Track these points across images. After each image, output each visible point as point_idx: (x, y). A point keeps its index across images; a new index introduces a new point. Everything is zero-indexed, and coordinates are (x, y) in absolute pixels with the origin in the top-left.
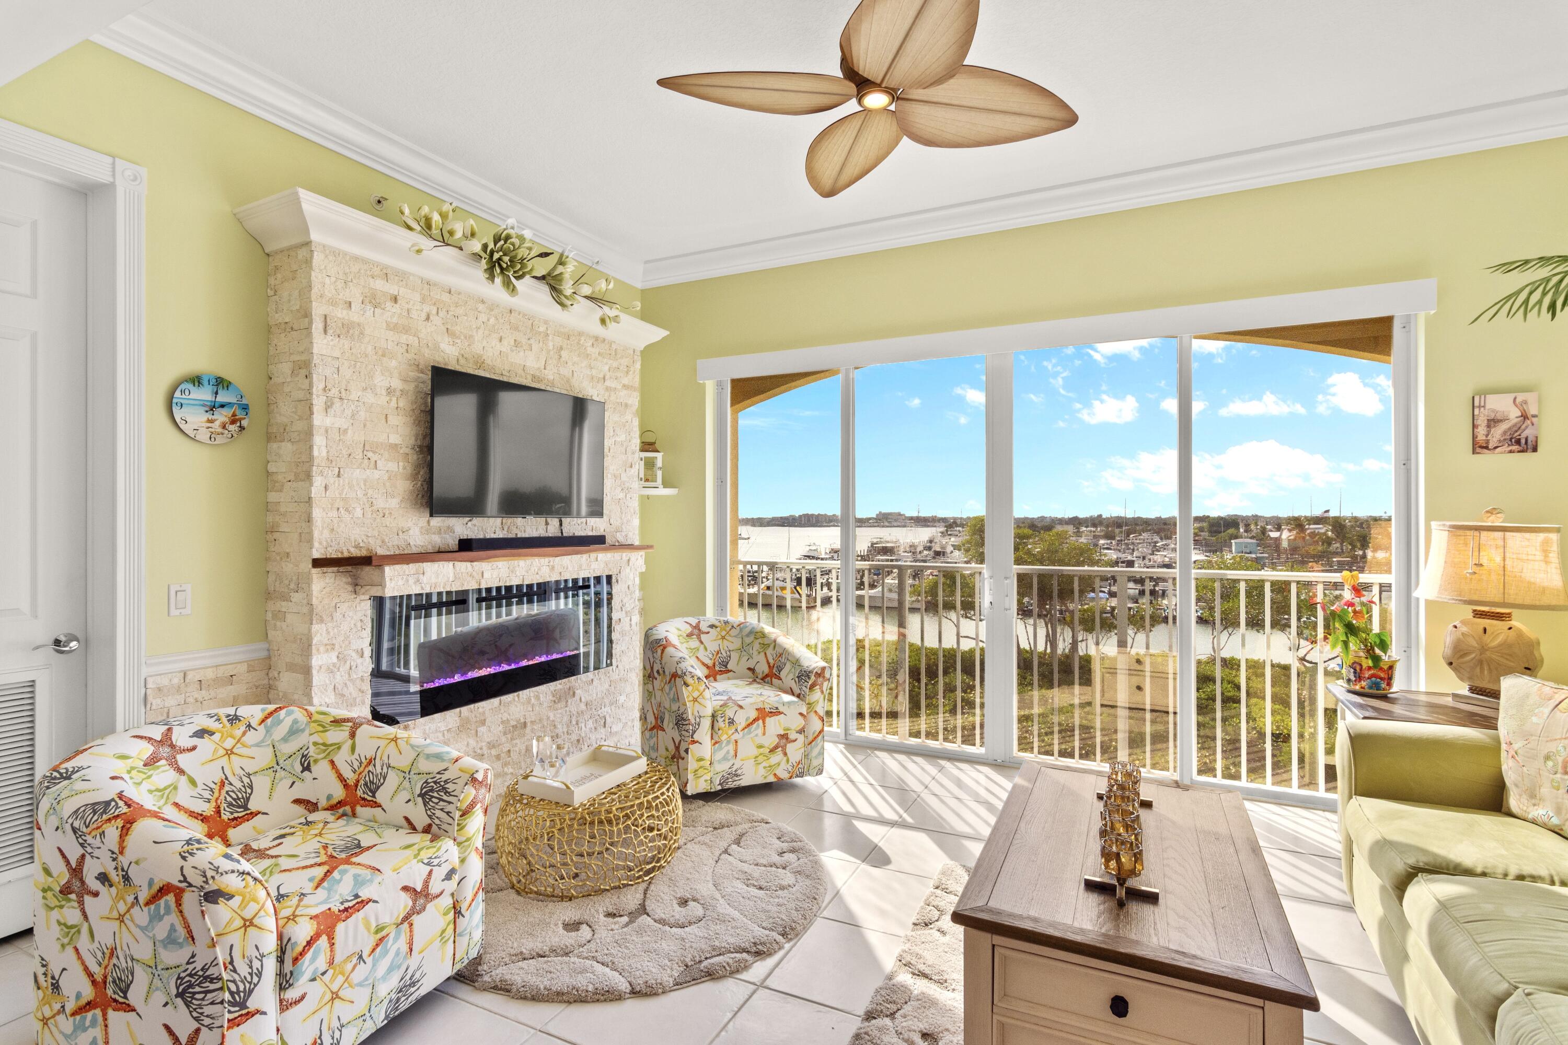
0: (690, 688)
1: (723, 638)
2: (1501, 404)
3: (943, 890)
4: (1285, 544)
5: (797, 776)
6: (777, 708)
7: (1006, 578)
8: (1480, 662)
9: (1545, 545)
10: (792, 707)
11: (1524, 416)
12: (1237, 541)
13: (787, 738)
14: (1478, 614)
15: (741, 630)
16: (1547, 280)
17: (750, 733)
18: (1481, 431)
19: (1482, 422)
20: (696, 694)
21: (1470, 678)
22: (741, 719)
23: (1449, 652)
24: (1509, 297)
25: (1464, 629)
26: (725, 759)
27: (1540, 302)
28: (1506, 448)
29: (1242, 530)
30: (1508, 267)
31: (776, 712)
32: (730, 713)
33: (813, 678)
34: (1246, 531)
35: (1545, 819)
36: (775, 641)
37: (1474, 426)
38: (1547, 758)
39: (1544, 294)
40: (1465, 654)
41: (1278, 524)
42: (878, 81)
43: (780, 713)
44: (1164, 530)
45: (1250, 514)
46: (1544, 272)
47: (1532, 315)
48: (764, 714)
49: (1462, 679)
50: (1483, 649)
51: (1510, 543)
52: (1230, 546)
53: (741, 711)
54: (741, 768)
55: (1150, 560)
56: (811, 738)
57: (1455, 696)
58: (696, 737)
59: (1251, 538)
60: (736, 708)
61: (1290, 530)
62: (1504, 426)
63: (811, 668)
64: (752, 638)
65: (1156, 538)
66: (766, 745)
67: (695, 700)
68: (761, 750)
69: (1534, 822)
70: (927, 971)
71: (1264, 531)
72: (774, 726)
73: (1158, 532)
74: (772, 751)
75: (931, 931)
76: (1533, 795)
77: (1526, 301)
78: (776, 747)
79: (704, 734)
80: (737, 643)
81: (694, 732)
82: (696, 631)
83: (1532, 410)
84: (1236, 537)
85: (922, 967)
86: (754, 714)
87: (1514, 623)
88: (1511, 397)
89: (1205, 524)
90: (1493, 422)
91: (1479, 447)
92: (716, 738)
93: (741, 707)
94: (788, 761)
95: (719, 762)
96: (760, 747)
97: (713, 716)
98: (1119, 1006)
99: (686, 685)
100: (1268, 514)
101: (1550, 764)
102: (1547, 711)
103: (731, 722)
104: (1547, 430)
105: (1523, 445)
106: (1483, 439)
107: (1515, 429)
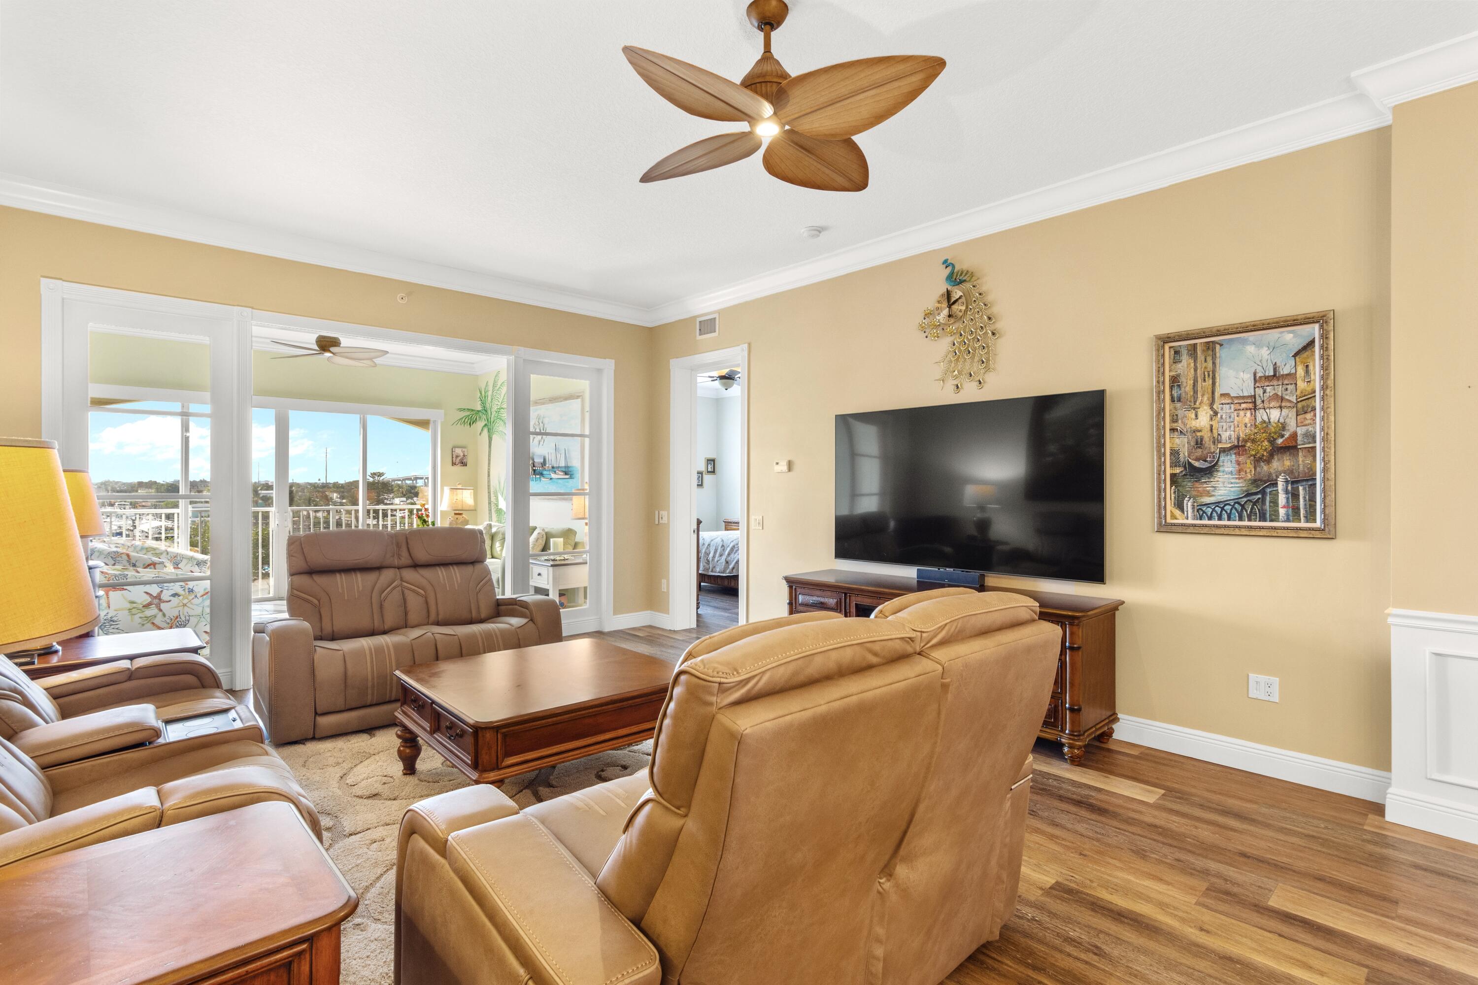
2: (458, 451)
7: (285, 513)
9: (471, 493)
11: (464, 456)
14: (456, 514)
18: (454, 459)
19: (454, 456)
24: (460, 419)
25: (452, 519)
27: (467, 422)
28: (460, 465)
30: (461, 410)
37: (452, 457)
39: (468, 419)
46: (468, 413)
47: (466, 425)
62: (460, 458)
77: (464, 421)
83: (466, 454)
88: (461, 449)
90: (457, 457)
91: (454, 464)
104: (470, 460)
105: (464, 464)
106: (454, 461)
107: (462, 459)
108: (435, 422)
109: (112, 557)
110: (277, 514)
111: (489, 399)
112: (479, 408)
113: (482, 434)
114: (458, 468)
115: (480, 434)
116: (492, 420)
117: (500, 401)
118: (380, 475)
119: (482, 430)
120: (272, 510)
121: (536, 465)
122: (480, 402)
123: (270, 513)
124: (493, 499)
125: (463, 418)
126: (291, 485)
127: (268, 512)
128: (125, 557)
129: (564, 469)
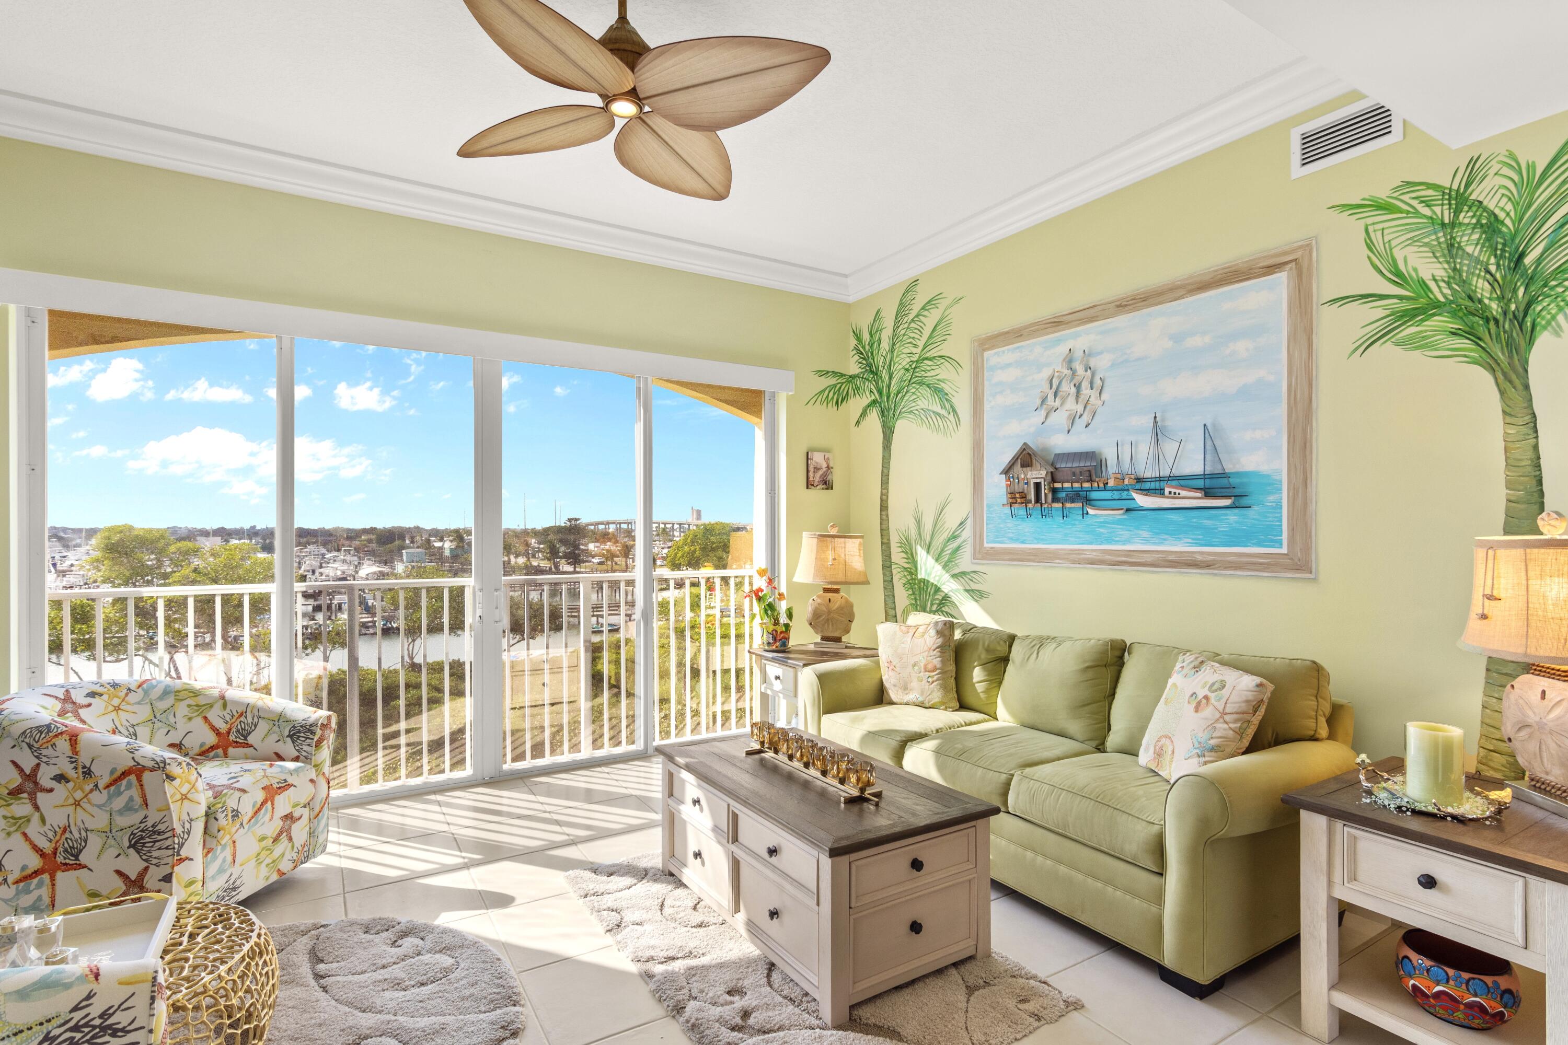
0: (177, 782)
1: (117, 709)
2: (818, 458)
3: (594, 895)
4: (447, 553)
5: (302, 863)
6: (285, 781)
7: (496, 590)
8: (828, 620)
10: (301, 774)
11: (828, 467)
12: (408, 550)
13: (292, 818)
14: (826, 591)
15: (146, 692)
16: (835, 386)
17: (257, 822)
20: (184, 790)
21: (822, 631)
22: (246, 809)
23: (810, 616)
24: (821, 393)
25: (819, 601)
26: (221, 871)
27: (832, 398)
28: (820, 486)
29: (407, 542)
30: (820, 374)
31: (285, 786)
32: (232, 803)
33: (319, 732)
34: (412, 542)
35: (915, 700)
36: (223, 697)
37: (808, 471)
38: (914, 665)
39: (834, 394)
40: (820, 617)
41: (440, 535)
42: (641, 96)
43: (290, 786)
44: (330, 541)
45: (412, 526)
46: (833, 380)
47: (830, 406)
48: (272, 792)
49: (817, 633)
50: (829, 612)
51: (848, 545)
52: (402, 556)
53: (245, 796)
54: (240, 877)
55: (321, 574)
56: (317, 810)
57: (815, 644)
58: (184, 853)
59: (418, 547)
60: (238, 794)
61: (451, 541)
62: (820, 472)
63: (311, 720)
64: (170, 701)
65: (323, 550)
66: (269, 835)
67: (184, 797)
68: (264, 844)
69: (907, 704)
70: (671, 953)
71: (428, 541)
72: (283, 803)
73: (324, 544)
74: (275, 840)
75: (628, 929)
76: (905, 688)
77: (828, 396)
78: (280, 834)
79: (194, 847)
80: (144, 712)
81: (181, 845)
82: (69, 706)
83: (831, 465)
84: (403, 548)
85: (665, 954)
86: (260, 796)
87: (842, 594)
88: (823, 454)
89: (373, 537)
90: (816, 469)
91: (809, 485)
92: (208, 846)
93: (244, 791)
94: (293, 847)
95: (213, 878)
96: (263, 839)
97: (207, 815)
98: (917, 865)
99: (170, 778)
100: (428, 527)
101: (916, 668)
102: (909, 639)
103: (236, 814)
104: (837, 477)
105: (827, 485)
106: (811, 479)
107: (825, 475)
108: (773, 395)
109: (30, 746)
110: (479, 594)
111: (885, 345)
112: (853, 368)
113: (863, 424)
114: (818, 494)
115: (858, 423)
116: (894, 389)
117: (921, 344)
118: (576, 520)
119: (864, 414)
120: (468, 582)
121: (1058, 476)
122: (857, 357)
123: (466, 590)
124: (897, 557)
125: (825, 389)
126: (506, 533)
127: (461, 590)
128: (63, 745)
129: (1200, 483)
